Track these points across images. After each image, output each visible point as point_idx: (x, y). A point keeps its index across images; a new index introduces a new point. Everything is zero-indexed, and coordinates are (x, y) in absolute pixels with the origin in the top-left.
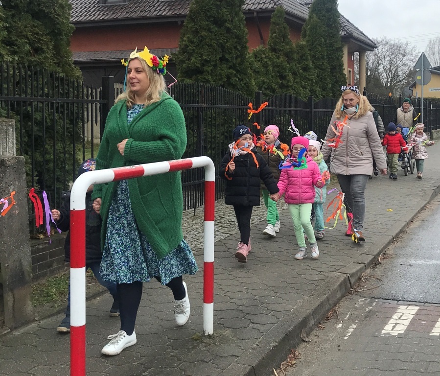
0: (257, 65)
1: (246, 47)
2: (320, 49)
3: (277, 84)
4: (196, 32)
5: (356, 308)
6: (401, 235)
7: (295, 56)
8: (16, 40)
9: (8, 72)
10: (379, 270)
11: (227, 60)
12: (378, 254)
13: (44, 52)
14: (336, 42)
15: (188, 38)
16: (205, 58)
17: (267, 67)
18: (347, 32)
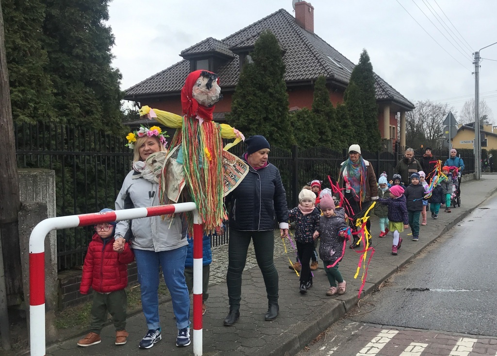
0: (299, 123)
2: (358, 110)
3: (317, 138)
4: (244, 97)
8: (69, 104)
9: (56, 131)
11: (270, 119)
13: (93, 114)
16: (250, 117)
17: (308, 125)
18: (389, 96)
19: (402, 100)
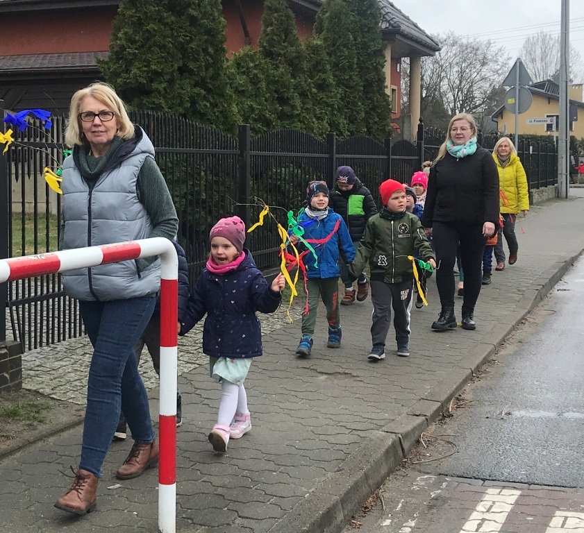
0: (241, 80)
1: (223, 50)
2: (346, 53)
3: (274, 111)
4: (138, 24)
5: (413, 492)
6: (484, 367)
7: (305, 65)
10: (450, 428)
11: (191, 72)
12: (448, 400)
14: (373, 40)
15: (125, 34)
16: (153, 67)
17: (257, 84)
18: (390, 24)
19: (415, 33)
